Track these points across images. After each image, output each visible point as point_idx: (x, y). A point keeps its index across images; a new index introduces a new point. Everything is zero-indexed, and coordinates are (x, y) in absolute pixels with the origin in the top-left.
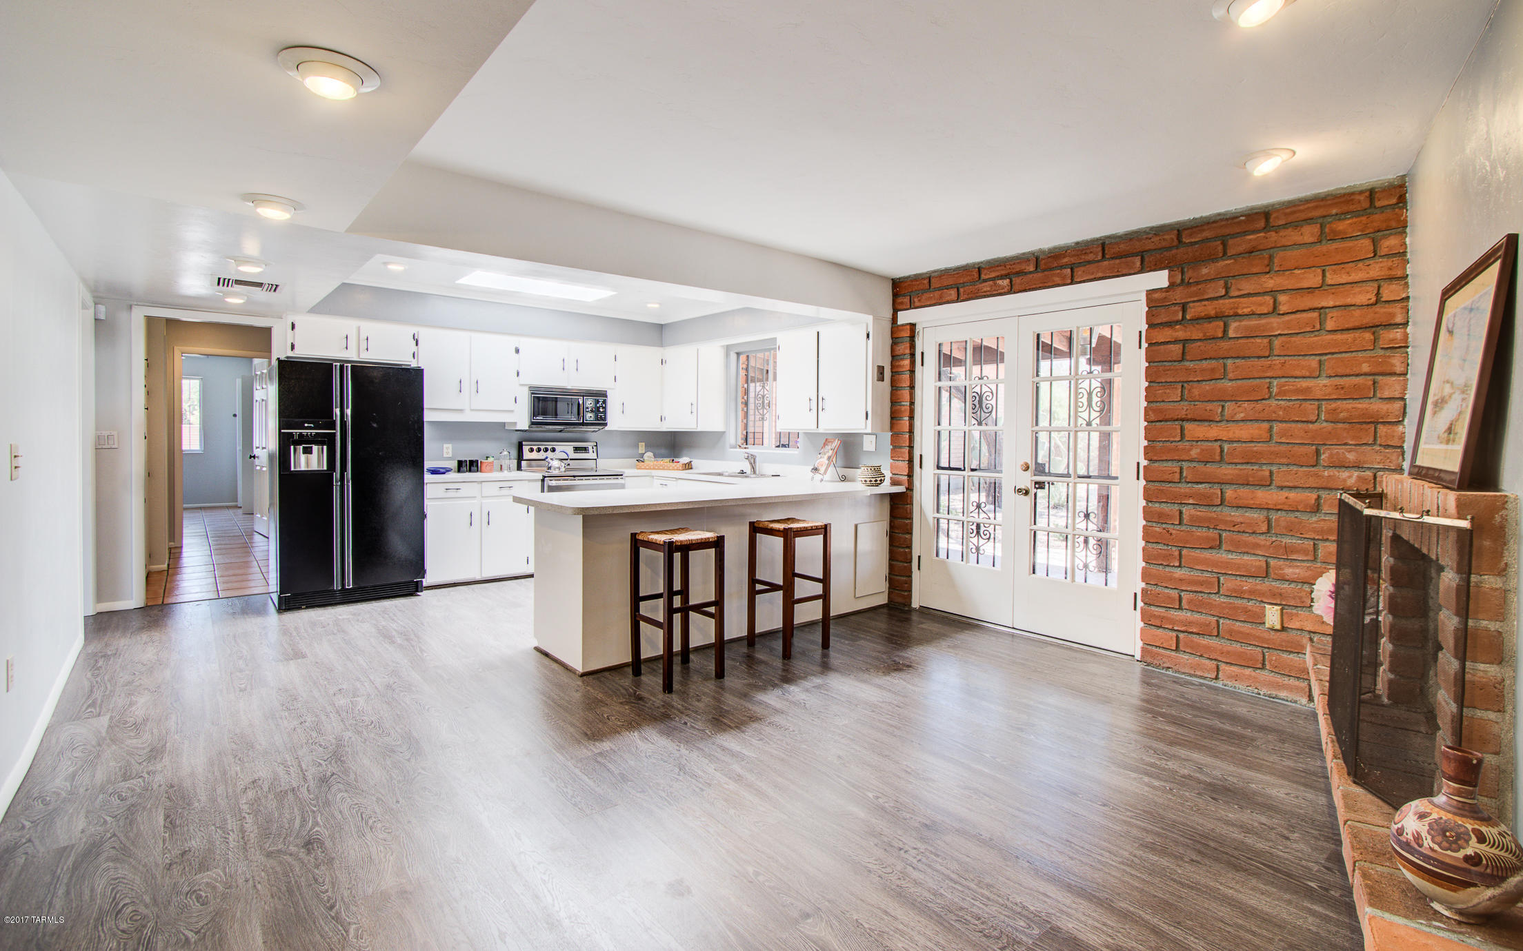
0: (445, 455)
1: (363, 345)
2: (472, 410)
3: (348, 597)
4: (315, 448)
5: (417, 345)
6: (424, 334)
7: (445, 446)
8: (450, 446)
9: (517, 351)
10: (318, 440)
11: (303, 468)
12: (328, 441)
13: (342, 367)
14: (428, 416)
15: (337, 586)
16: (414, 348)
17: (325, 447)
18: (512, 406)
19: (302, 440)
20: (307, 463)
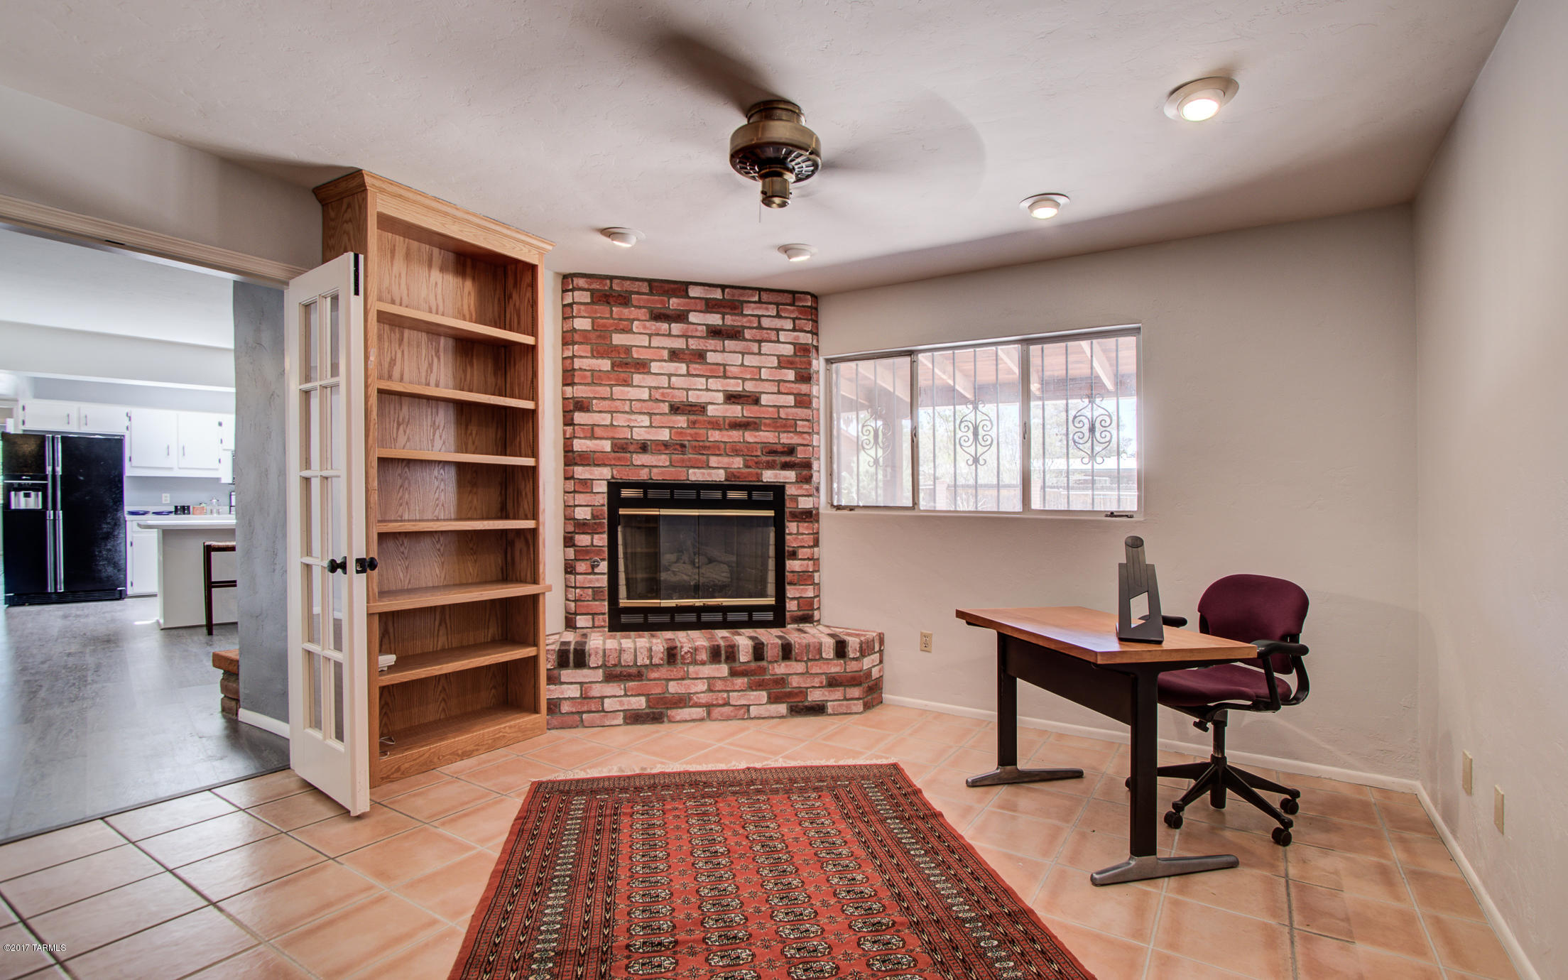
0: (164, 502)
1: (83, 421)
2: (180, 468)
3: (61, 599)
4: (33, 494)
5: (130, 420)
6: (135, 412)
7: (164, 495)
8: (168, 495)
9: (220, 424)
10: (35, 488)
11: (23, 506)
12: (43, 488)
13: (53, 438)
14: (129, 471)
15: (50, 589)
16: (127, 423)
17: (40, 493)
18: (216, 464)
19: (19, 488)
20: (27, 503)
